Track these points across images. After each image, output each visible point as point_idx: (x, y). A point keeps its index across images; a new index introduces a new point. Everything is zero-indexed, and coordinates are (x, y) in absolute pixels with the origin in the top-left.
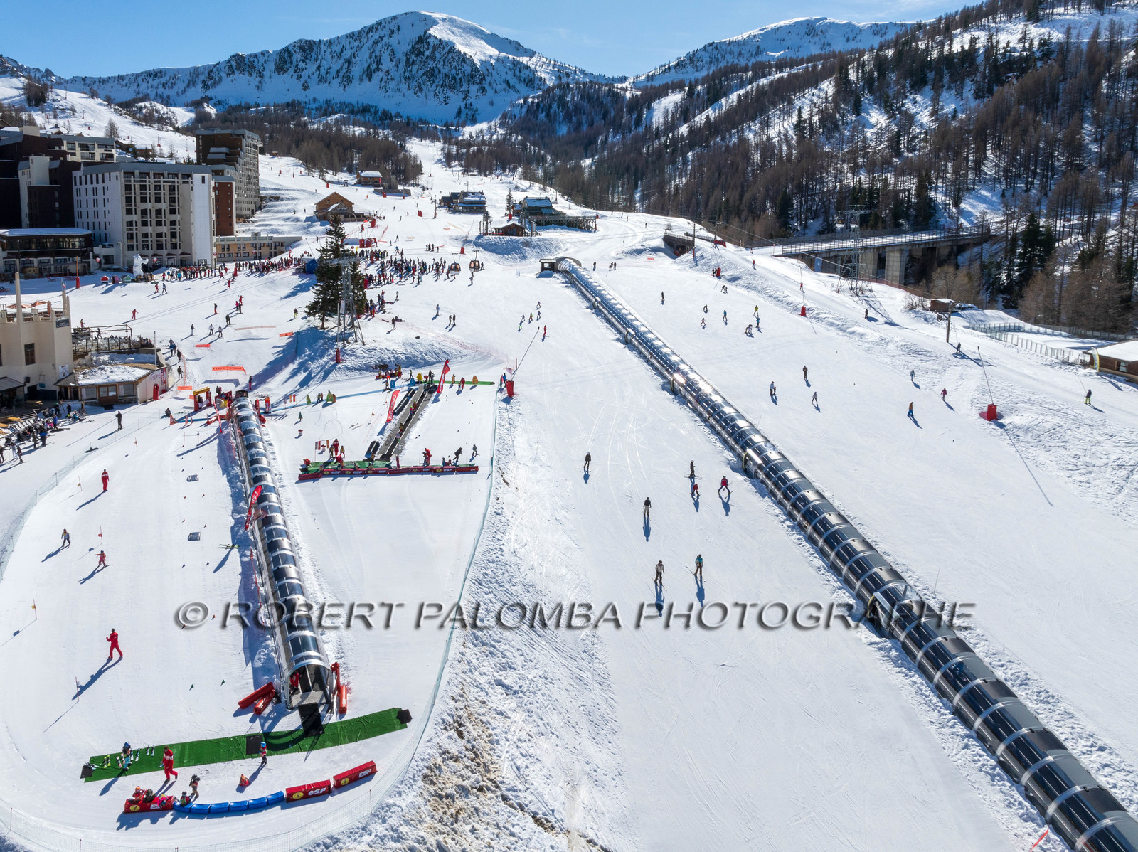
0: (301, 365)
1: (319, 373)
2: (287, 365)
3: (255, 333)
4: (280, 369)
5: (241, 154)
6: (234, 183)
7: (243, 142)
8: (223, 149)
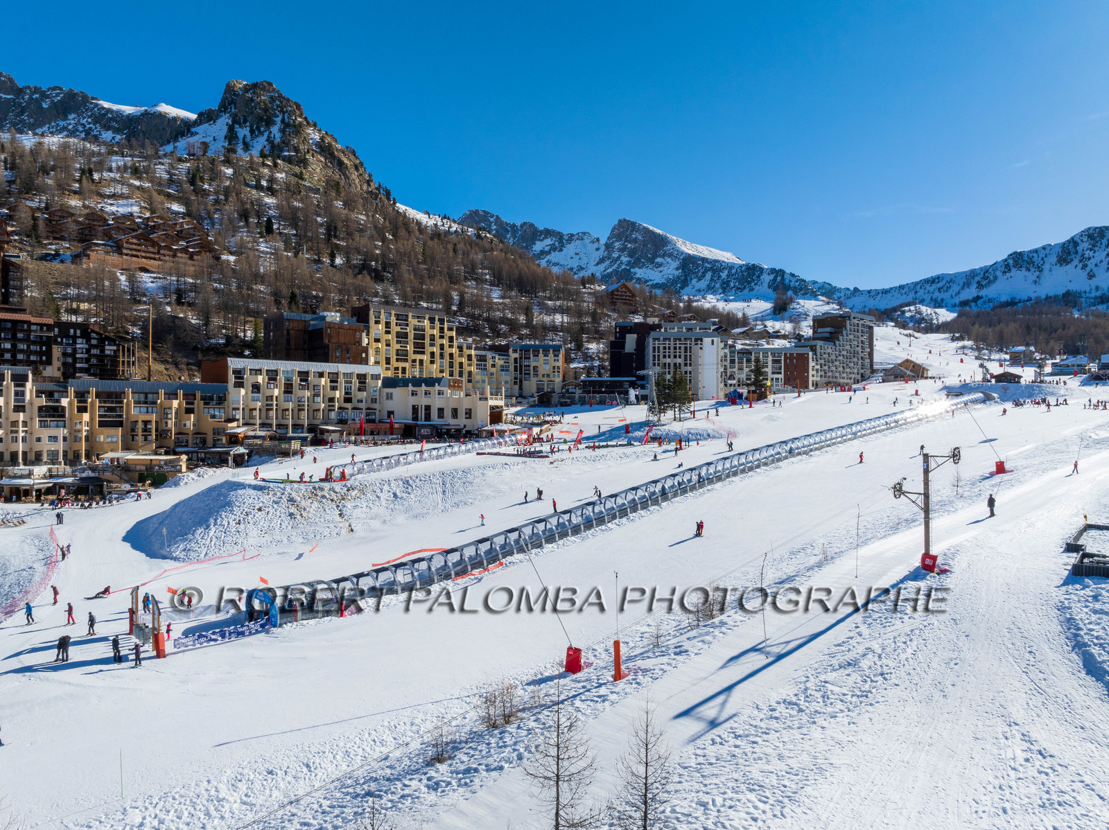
5: (844, 333)
6: (811, 354)
7: (848, 322)
8: (828, 329)
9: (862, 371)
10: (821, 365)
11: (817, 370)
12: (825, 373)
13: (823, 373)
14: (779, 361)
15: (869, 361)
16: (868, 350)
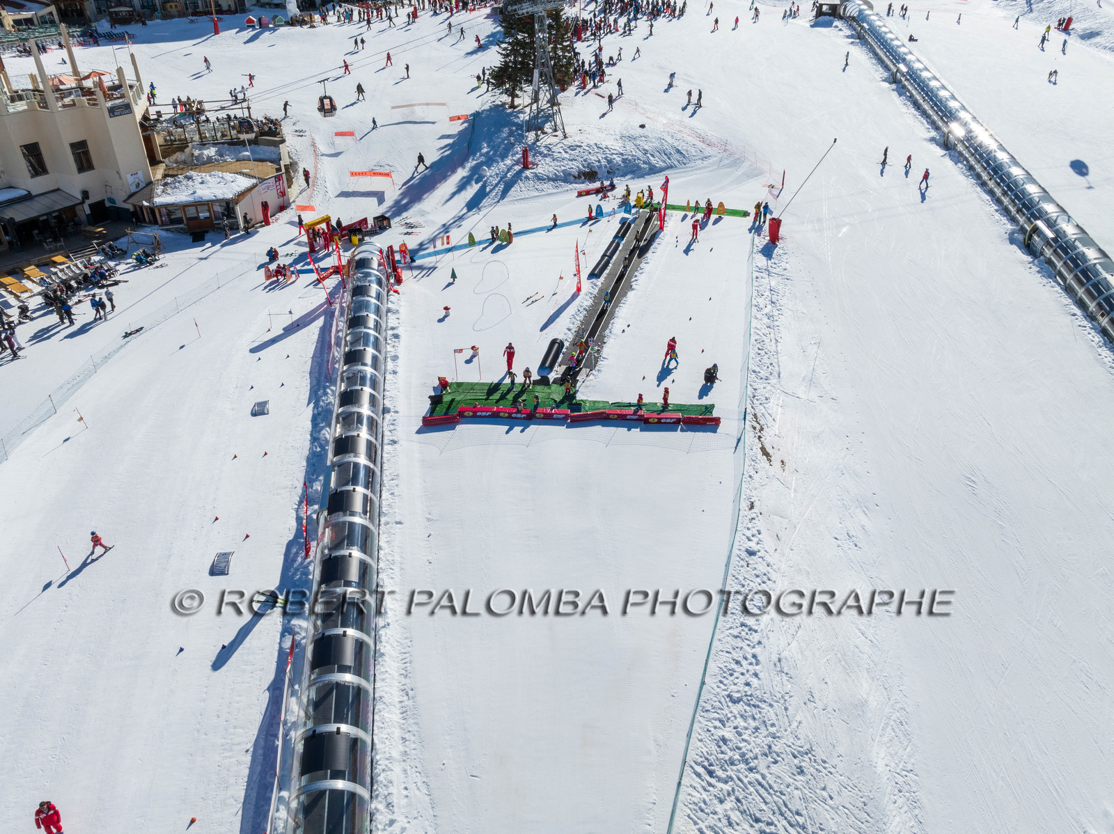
0: (475, 170)
1: (497, 185)
2: (454, 171)
3: (420, 113)
4: (444, 177)
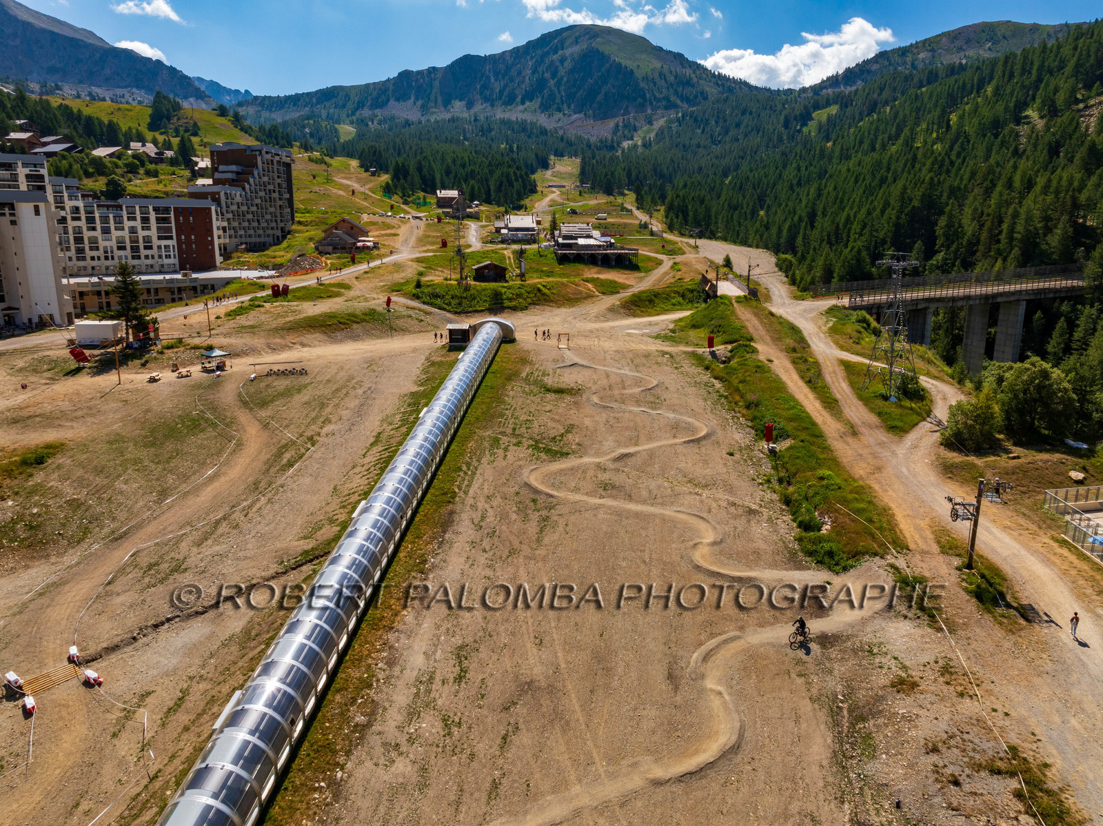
5: (256, 173)
6: (213, 208)
7: (259, 159)
8: (234, 168)
9: (282, 225)
10: (228, 220)
11: (224, 229)
12: (236, 232)
13: (232, 232)
14: (166, 220)
15: (289, 210)
16: (287, 196)
